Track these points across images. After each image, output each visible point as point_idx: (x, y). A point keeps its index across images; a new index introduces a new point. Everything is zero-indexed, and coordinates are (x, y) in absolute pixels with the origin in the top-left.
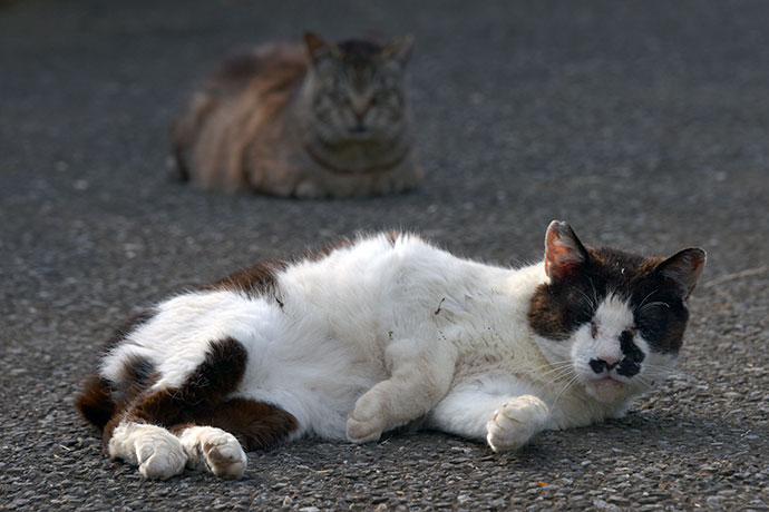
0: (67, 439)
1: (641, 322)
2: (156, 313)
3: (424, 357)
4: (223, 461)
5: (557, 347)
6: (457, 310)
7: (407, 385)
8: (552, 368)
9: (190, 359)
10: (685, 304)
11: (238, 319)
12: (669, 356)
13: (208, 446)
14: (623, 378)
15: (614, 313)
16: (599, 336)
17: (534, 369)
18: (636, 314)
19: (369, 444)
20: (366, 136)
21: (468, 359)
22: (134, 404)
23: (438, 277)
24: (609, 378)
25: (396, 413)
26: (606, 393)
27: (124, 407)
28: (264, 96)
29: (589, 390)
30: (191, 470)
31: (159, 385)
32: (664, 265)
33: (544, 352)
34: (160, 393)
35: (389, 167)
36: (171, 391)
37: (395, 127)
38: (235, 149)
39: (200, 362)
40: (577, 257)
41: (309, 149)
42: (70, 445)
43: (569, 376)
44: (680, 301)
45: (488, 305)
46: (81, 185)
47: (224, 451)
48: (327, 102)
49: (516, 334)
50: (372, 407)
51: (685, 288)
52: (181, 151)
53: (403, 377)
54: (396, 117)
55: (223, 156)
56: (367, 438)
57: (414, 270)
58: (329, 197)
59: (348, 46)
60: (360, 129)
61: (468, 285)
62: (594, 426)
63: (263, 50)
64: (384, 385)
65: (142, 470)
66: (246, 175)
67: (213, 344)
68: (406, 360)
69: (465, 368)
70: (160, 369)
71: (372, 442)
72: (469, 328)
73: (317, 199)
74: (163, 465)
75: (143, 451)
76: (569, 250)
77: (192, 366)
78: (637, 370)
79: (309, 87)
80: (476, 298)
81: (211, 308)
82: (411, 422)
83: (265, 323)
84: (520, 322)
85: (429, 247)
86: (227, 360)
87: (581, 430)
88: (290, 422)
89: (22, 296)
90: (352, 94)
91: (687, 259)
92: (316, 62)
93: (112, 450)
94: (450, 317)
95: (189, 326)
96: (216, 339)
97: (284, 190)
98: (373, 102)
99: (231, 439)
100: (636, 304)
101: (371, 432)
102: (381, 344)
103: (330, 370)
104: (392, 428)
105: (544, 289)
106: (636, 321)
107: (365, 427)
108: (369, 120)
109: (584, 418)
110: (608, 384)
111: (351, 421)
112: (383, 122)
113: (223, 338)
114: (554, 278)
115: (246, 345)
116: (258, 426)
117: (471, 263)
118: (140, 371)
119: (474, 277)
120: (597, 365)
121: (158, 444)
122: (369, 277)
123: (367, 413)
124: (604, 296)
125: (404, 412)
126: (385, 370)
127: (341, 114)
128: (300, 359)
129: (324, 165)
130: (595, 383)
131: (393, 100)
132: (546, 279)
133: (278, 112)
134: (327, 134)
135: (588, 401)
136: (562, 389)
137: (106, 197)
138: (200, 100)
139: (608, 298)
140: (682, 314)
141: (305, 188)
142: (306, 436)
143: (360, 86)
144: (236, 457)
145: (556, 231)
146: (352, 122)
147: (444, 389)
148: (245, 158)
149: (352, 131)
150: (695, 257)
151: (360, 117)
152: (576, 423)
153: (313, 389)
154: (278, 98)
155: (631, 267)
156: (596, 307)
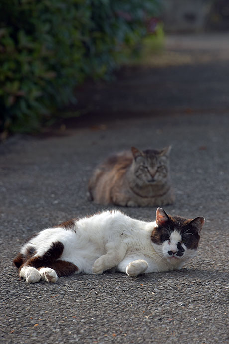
0: (9, 273)
1: (184, 239)
2: (39, 234)
3: (116, 248)
4: (50, 277)
5: (159, 247)
6: (129, 234)
7: (110, 256)
8: (157, 253)
9: (46, 248)
10: (199, 234)
11: (62, 236)
12: (193, 250)
13: (46, 273)
14: (178, 257)
15: (176, 236)
16: (171, 244)
17: (151, 253)
18: (182, 236)
19: (98, 275)
20: (155, 183)
21: (131, 249)
22: (28, 261)
23: (124, 224)
24: (174, 257)
25: (107, 265)
26: (173, 261)
27: (25, 262)
28: (119, 170)
29: (168, 260)
30: (42, 280)
31: (36, 255)
32: (192, 222)
33: (155, 248)
34: (36, 258)
35: (161, 196)
36: (39, 257)
37: (165, 180)
38: (108, 189)
39: (49, 249)
40: (166, 219)
41: (132, 189)
42: (10, 275)
43: (161, 256)
44: (197, 233)
45: (138, 233)
46: (56, 202)
47: (50, 274)
48: (140, 172)
49: (146, 242)
50: (99, 263)
51: (199, 229)
52: (91, 190)
53: (109, 254)
54: (165, 177)
55: (104, 192)
56: (98, 273)
57: (117, 221)
58: (139, 206)
59: (147, 152)
60: (153, 181)
61: (133, 227)
62: (169, 271)
63: (120, 154)
64: (103, 256)
65: (27, 280)
66: (111, 198)
67: (53, 243)
68: (111, 249)
69: (129, 252)
70: (37, 251)
71: (100, 274)
72: (132, 239)
73: (135, 207)
74: (33, 278)
75: (28, 274)
76: (163, 217)
77: (46, 250)
78: (183, 254)
79: (133, 167)
80: (135, 230)
81: (55, 233)
82: (112, 268)
83: (70, 237)
84: (148, 239)
85: (123, 215)
86: (57, 248)
87: (165, 272)
88: (76, 268)
89: (17, 236)
90: (150, 168)
91: (199, 220)
92: (136, 158)
93: (21, 275)
94: (126, 236)
95: (47, 238)
96: (54, 241)
97: (124, 204)
98: (157, 171)
99: (53, 271)
100: (182, 233)
101: (99, 271)
102: (104, 243)
103: (89, 251)
104: (106, 270)
105: (156, 229)
106: (182, 239)
107: (97, 269)
108: (156, 178)
109: (167, 269)
110: (174, 258)
111: (93, 268)
112: (161, 178)
113: (56, 241)
114: (159, 225)
115: (64, 244)
116: (65, 269)
117: (135, 220)
118: (31, 251)
119: (135, 224)
120: (170, 253)
121: (32, 272)
122: (102, 223)
123: (98, 265)
124: (173, 231)
125: (109, 265)
126: (105, 252)
127: (146, 176)
128: (81, 248)
129: (138, 194)
130: (170, 258)
131: (164, 171)
132: (156, 226)
133: (123, 176)
134: (141, 183)
135: (168, 264)
136: (159, 260)
137: (62, 206)
138: (98, 171)
139: (174, 232)
140: (198, 237)
141: (131, 203)
142: (81, 273)
143: (152, 165)
144: (54, 276)
145: (159, 211)
146: (150, 178)
147: (122, 258)
148: (111, 193)
149: (149, 182)
150: (201, 219)
151: (153, 176)
152: (163, 270)
153: (84, 258)
154: (123, 171)
155: (182, 223)
156: (170, 234)
